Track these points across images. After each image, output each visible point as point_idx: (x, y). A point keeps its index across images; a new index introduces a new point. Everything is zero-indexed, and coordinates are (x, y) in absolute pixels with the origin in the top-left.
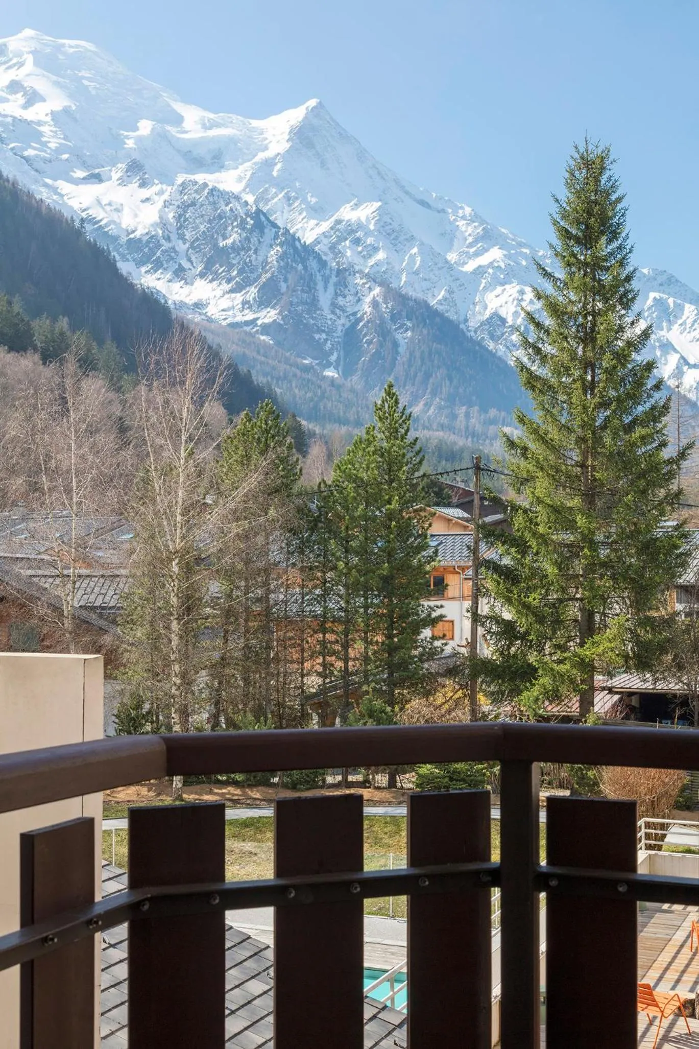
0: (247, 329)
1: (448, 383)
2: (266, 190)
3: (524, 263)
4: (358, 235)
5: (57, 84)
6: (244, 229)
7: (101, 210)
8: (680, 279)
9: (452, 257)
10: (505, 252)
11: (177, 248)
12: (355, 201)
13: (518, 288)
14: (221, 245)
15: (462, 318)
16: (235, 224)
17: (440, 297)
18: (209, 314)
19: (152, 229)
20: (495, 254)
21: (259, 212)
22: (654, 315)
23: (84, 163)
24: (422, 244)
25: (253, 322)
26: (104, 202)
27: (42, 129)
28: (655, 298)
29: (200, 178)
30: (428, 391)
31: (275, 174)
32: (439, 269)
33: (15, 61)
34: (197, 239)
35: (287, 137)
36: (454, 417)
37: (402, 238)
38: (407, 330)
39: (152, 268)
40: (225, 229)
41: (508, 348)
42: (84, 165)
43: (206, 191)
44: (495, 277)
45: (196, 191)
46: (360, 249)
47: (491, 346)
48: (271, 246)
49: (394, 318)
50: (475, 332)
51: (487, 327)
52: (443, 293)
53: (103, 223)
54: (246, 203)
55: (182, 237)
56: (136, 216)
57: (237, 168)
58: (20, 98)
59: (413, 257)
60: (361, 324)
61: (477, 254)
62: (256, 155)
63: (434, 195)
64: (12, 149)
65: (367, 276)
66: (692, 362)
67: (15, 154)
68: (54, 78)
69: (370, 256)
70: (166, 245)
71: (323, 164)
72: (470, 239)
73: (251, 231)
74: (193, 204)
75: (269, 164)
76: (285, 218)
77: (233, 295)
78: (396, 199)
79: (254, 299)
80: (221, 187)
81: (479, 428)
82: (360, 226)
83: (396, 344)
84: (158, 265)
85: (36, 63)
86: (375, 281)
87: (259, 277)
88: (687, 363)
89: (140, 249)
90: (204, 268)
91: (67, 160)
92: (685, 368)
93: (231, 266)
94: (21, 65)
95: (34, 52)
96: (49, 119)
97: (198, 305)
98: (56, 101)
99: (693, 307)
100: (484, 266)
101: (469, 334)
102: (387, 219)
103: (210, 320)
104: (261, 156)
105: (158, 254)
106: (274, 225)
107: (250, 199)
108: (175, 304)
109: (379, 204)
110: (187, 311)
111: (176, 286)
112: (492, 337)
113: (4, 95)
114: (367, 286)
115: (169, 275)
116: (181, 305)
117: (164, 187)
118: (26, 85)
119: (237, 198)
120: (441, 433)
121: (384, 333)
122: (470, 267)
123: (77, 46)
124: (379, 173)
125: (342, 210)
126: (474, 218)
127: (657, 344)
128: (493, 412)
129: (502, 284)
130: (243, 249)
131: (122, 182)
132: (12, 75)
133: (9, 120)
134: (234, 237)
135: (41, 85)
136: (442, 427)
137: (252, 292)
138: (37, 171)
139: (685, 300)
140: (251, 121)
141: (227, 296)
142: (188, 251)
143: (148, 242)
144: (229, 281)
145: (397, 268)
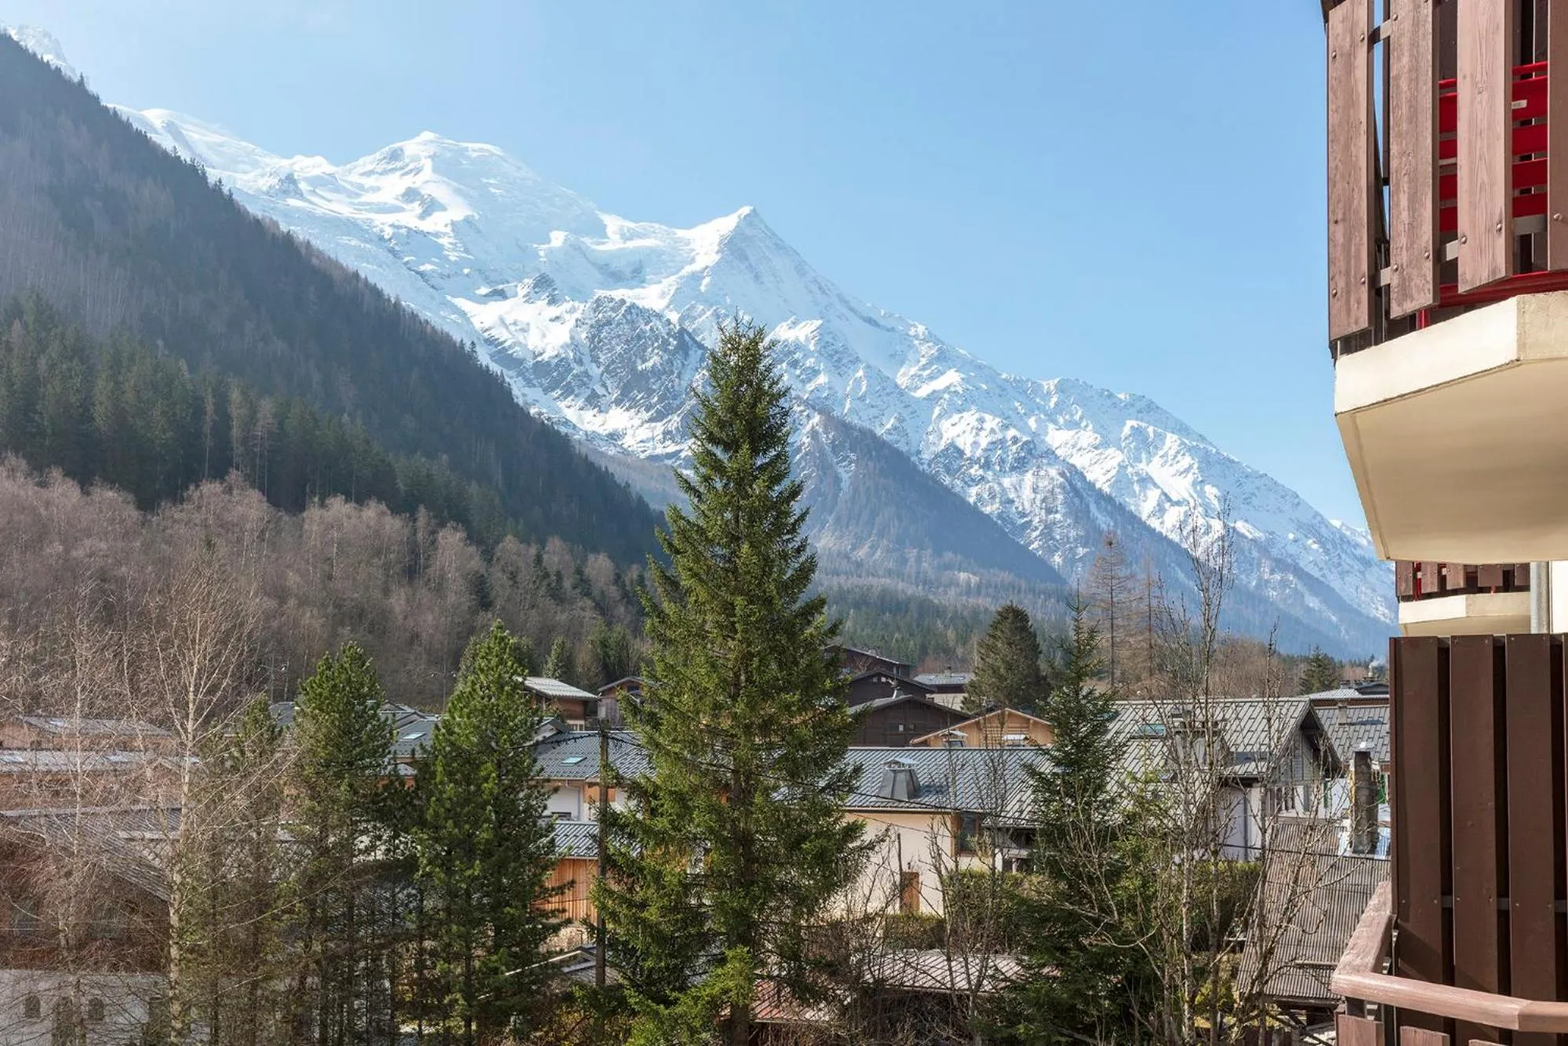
0: (669, 462)
1: (896, 523)
2: (693, 307)
3: (984, 386)
4: (796, 356)
5: (458, 192)
6: (665, 351)
7: (504, 331)
8: (1160, 405)
9: (902, 380)
10: (963, 376)
11: (590, 373)
12: (793, 318)
13: (977, 416)
14: (640, 368)
15: (913, 450)
16: (656, 345)
17: (889, 426)
18: (625, 446)
19: (561, 351)
20: (951, 378)
21: (683, 331)
22: (1132, 446)
23: (487, 278)
24: (868, 367)
25: (675, 454)
26: (509, 320)
27: (440, 241)
28: (1132, 427)
29: (618, 294)
30: (875, 531)
31: (703, 288)
32: (888, 394)
33: (411, 166)
34: (613, 362)
35: (716, 248)
36: (904, 561)
37: (845, 361)
38: (850, 463)
39: (562, 394)
40: (644, 351)
41: (966, 483)
42: (488, 281)
43: (623, 309)
44: (951, 403)
45: (612, 309)
46: (798, 372)
47: (947, 480)
48: (697, 369)
49: (835, 449)
50: (929, 465)
51: (942, 460)
52: (892, 421)
53: (506, 345)
54: (669, 322)
55: (595, 360)
56: (544, 336)
57: (660, 282)
58: (416, 208)
59: (858, 382)
60: (798, 457)
61: (931, 378)
62: (683, 268)
63: (883, 313)
64: (406, 263)
65: (806, 403)
66: (1174, 498)
67: (410, 269)
68: (456, 184)
69: (810, 380)
70: (577, 369)
71: (757, 277)
72: (924, 361)
73: (674, 353)
74: (609, 323)
75: (696, 277)
76: (714, 337)
77: (653, 424)
78: (839, 317)
79: (677, 428)
80: (640, 304)
81: (931, 574)
82: (798, 346)
83: (837, 480)
84: (568, 391)
85: (435, 170)
86: (814, 408)
87: (682, 404)
88: (1169, 499)
89: (548, 373)
90: (621, 394)
91: (467, 275)
92: (1167, 505)
93: (650, 392)
94: (418, 171)
95: (433, 157)
96: (449, 229)
97: (613, 437)
98: (458, 211)
99: (1175, 437)
100: (938, 392)
101: (921, 467)
102: (828, 338)
103: (626, 452)
104: (688, 269)
105: (569, 379)
106: (701, 346)
107: (674, 317)
108: (586, 434)
109: (820, 322)
110: (601, 443)
111: (589, 414)
112: (948, 471)
113: (400, 204)
114: (805, 414)
115: (580, 402)
116: (591, 437)
117: (576, 304)
118: (423, 192)
119: (659, 316)
120: (888, 581)
121: (825, 468)
122: (924, 391)
123: (481, 150)
124: (820, 288)
125: (777, 329)
126: (931, 337)
127: (1135, 478)
128: (948, 556)
129: (959, 411)
130: (665, 372)
131: (528, 299)
132: (409, 181)
133: (404, 231)
134: (654, 360)
135: (440, 191)
136: (889, 573)
137: (675, 421)
138: (433, 287)
139: (1165, 429)
140: (677, 231)
141: (647, 425)
142: (602, 375)
143: (557, 365)
144: (648, 410)
145: (840, 394)
